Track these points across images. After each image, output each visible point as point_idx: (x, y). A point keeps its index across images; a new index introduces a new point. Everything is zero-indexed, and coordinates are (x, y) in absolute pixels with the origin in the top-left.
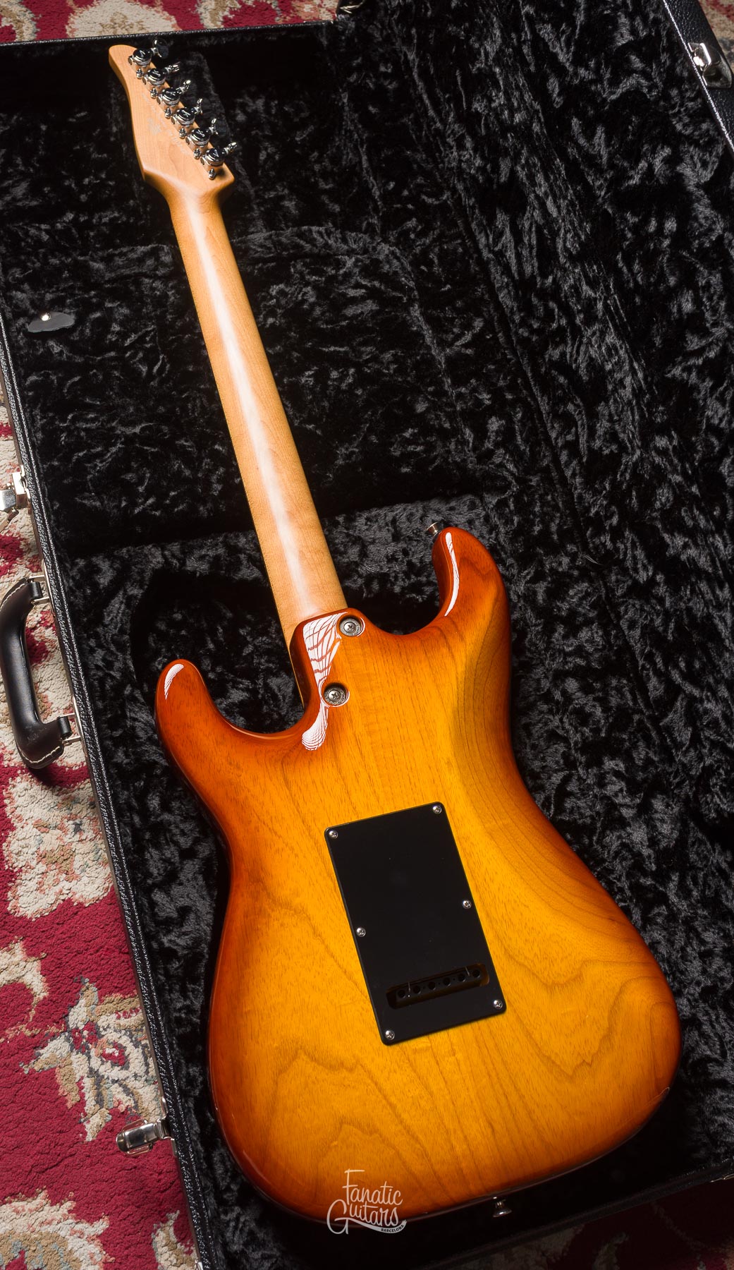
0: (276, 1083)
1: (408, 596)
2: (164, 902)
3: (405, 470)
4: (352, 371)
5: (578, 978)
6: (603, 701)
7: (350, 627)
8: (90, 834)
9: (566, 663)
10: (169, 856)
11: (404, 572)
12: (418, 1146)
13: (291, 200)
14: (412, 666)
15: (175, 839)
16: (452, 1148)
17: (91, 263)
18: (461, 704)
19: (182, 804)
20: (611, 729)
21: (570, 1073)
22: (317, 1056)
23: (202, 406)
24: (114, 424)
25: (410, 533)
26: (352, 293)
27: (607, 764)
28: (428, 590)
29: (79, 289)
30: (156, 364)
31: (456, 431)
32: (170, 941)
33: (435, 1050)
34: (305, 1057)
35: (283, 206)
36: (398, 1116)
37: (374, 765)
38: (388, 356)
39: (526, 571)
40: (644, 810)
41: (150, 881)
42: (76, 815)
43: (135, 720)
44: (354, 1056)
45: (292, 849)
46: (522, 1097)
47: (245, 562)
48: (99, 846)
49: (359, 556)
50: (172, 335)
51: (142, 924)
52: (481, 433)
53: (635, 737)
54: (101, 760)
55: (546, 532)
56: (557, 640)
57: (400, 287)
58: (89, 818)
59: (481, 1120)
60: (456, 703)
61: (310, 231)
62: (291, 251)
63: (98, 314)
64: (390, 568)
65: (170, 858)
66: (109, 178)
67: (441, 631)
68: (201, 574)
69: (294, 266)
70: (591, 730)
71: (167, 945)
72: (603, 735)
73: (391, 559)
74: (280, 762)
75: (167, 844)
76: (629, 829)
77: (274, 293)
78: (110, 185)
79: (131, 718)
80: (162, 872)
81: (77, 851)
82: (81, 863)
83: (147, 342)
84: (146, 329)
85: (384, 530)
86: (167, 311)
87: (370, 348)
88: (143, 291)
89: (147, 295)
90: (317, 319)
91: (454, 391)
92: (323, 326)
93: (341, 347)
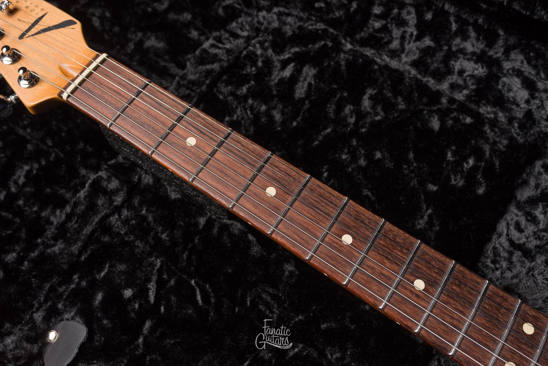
3: (481, 191)
4: (354, 142)
13: (149, 38)
17: (49, 251)
23: (275, 297)
25: (535, 243)
26: (287, 73)
29: (60, 284)
30: (195, 295)
31: (479, 119)
35: (148, 48)
38: (366, 103)
50: (183, 252)
52: (502, 102)
57: (314, 36)
61: (205, 51)
62: (208, 82)
63: (99, 296)
69: (221, 93)
83: (168, 281)
84: (156, 268)
85: (514, 259)
86: (157, 233)
87: (348, 109)
88: (119, 233)
89: (126, 234)
90: (283, 123)
91: (445, 86)
92: (295, 124)
93: (325, 128)
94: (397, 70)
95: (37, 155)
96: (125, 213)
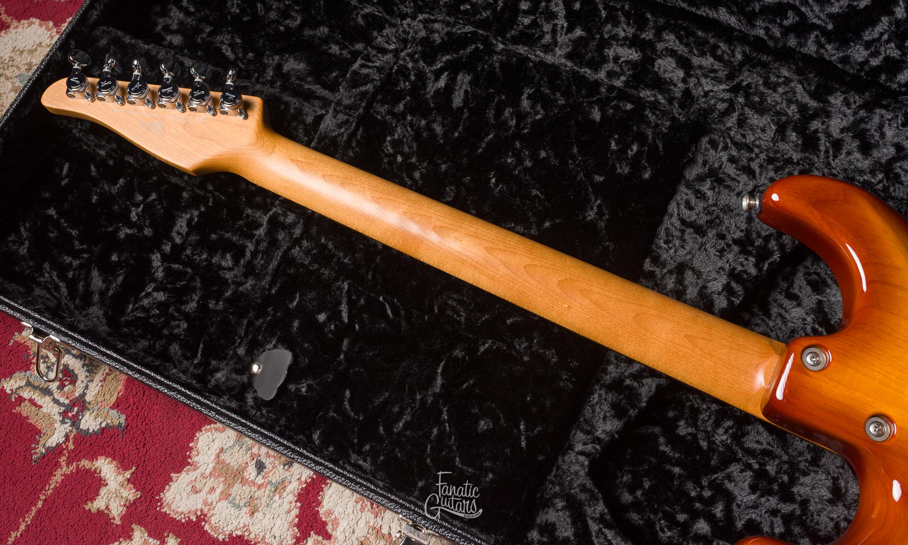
1: (766, 267)
3: (647, 176)
4: (518, 144)
13: (287, 61)
17: (241, 289)
23: (460, 302)
24: (418, 397)
25: (706, 218)
26: (442, 83)
28: (773, 244)
29: (257, 318)
30: (385, 310)
31: (640, 104)
35: (288, 72)
38: (525, 103)
47: (636, 384)
50: (367, 273)
52: (660, 84)
55: (803, 108)
57: (464, 41)
61: (355, 73)
62: (364, 104)
63: (296, 324)
64: (727, 262)
66: (146, 196)
68: (617, 432)
69: (378, 113)
73: (720, 254)
77: (391, 151)
78: (154, 200)
83: (359, 300)
84: (344, 291)
85: (687, 237)
86: (340, 258)
87: (507, 112)
88: (303, 264)
89: (310, 263)
90: (445, 135)
91: (602, 75)
92: (456, 134)
93: (488, 135)
94: (553, 65)
95: (195, 201)
96: (305, 243)
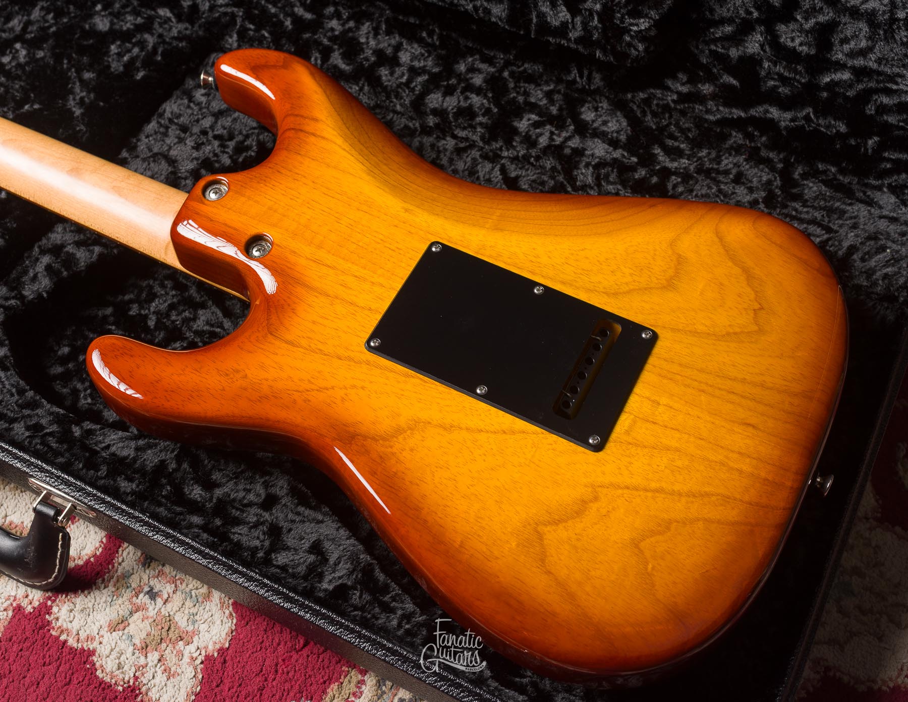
0: (549, 573)
1: (241, 160)
2: (291, 558)
5: (680, 261)
6: (470, 88)
7: (216, 193)
8: (169, 588)
9: (413, 90)
10: (255, 519)
11: (218, 146)
12: (714, 498)
14: (297, 171)
15: (245, 501)
16: (740, 472)
18: (368, 164)
19: (222, 470)
20: (496, 101)
21: (756, 328)
22: (557, 517)
27: (521, 126)
32: (330, 581)
33: (641, 416)
34: (549, 528)
36: (672, 493)
37: (350, 265)
39: (313, 59)
40: (583, 129)
41: (261, 554)
42: (140, 586)
43: (108, 447)
44: (586, 486)
45: (354, 387)
46: (743, 381)
47: (76, 252)
48: (188, 590)
49: (169, 165)
51: (290, 589)
53: (520, 88)
54: (109, 499)
55: (297, 19)
56: (389, 81)
58: (154, 577)
59: (735, 429)
60: (362, 167)
64: (203, 153)
65: (258, 520)
67: (293, 129)
68: (47, 292)
70: (484, 115)
71: (331, 588)
72: (496, 110)
73: (197, 147)
74: (269, 336)
75: (243, 511)
76: (587, 153)
79: (103, 449)
80: (262, 537)
81: (171, 613)
82: (185, 618)
